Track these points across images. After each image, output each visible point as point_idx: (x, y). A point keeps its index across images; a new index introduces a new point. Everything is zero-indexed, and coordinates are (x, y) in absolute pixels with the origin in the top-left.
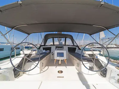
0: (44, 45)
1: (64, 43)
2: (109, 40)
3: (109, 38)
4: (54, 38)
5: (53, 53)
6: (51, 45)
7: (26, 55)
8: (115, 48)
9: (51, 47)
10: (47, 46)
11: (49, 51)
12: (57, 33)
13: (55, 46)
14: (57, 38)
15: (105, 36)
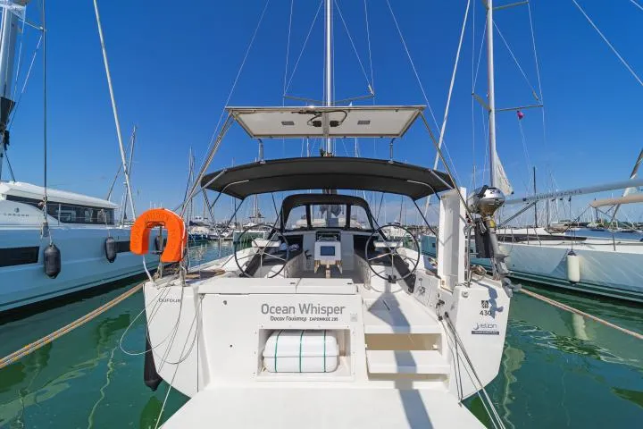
0: (282, 230)
1: (342, 221)
2: (524, 205)
3: (525, 200)
4: (311, 207)
5: (308, 254)
6: (302, 229)
7: (262, 248)
8: (543, 237)
9: (302, 236)
10: (289, 231)
11: (296, 246)
12: (320, 191)
13: (315, 232)
14: (318, 207)
15: (511, 191)
